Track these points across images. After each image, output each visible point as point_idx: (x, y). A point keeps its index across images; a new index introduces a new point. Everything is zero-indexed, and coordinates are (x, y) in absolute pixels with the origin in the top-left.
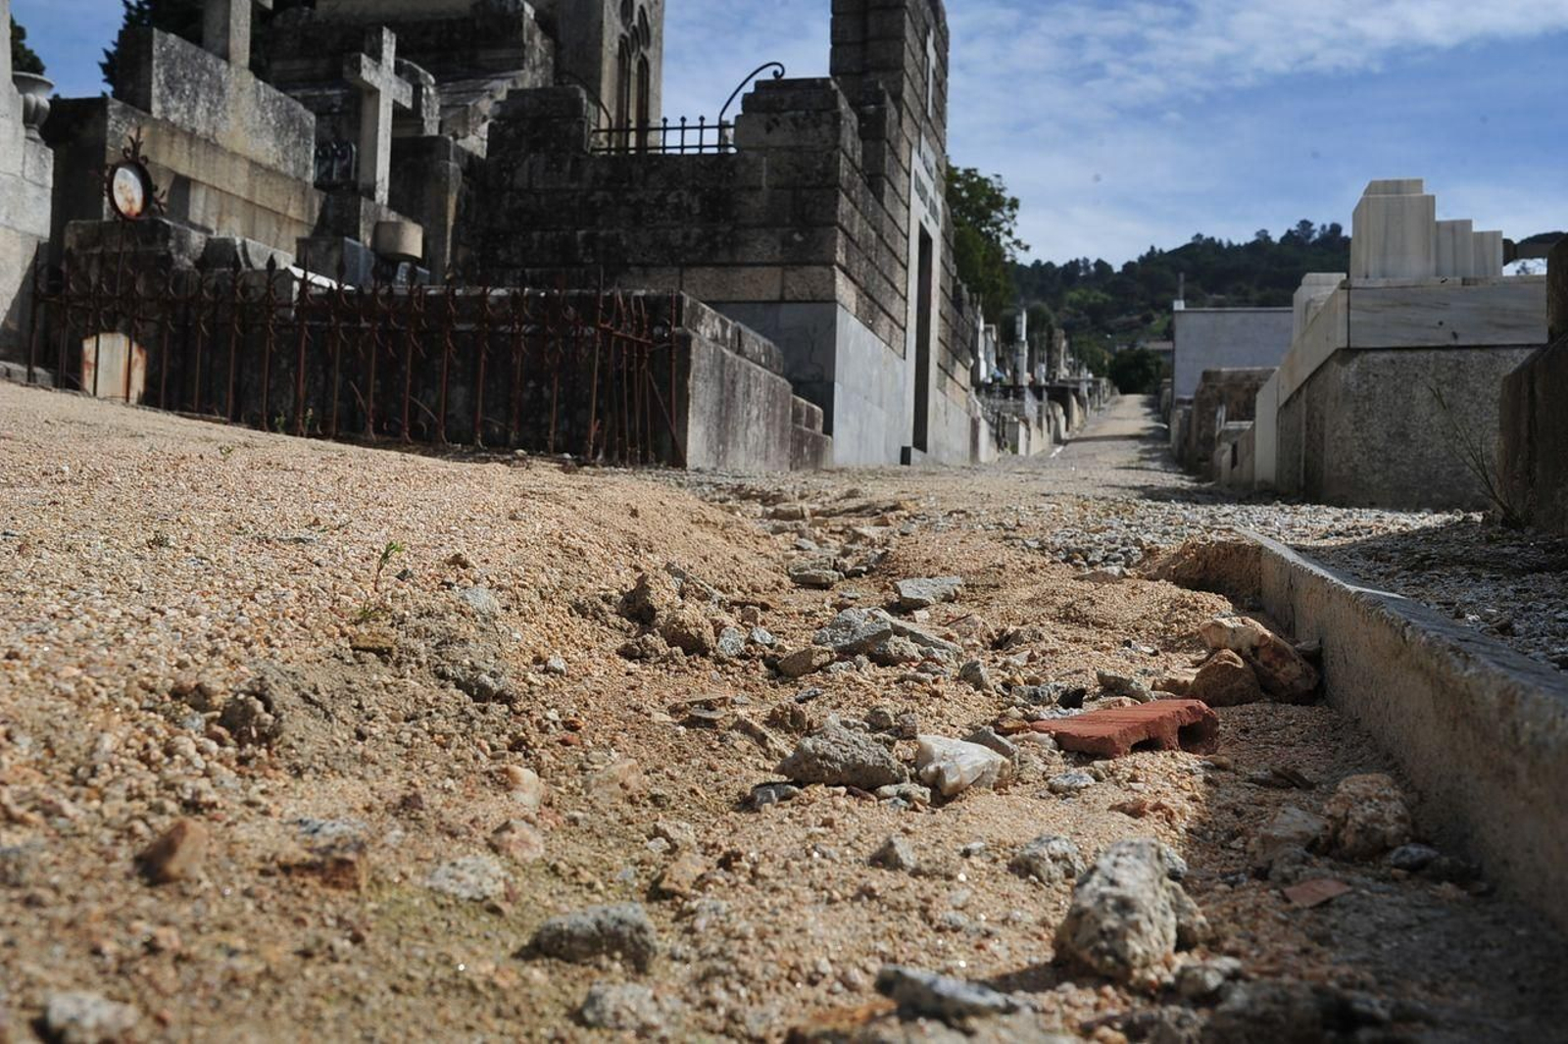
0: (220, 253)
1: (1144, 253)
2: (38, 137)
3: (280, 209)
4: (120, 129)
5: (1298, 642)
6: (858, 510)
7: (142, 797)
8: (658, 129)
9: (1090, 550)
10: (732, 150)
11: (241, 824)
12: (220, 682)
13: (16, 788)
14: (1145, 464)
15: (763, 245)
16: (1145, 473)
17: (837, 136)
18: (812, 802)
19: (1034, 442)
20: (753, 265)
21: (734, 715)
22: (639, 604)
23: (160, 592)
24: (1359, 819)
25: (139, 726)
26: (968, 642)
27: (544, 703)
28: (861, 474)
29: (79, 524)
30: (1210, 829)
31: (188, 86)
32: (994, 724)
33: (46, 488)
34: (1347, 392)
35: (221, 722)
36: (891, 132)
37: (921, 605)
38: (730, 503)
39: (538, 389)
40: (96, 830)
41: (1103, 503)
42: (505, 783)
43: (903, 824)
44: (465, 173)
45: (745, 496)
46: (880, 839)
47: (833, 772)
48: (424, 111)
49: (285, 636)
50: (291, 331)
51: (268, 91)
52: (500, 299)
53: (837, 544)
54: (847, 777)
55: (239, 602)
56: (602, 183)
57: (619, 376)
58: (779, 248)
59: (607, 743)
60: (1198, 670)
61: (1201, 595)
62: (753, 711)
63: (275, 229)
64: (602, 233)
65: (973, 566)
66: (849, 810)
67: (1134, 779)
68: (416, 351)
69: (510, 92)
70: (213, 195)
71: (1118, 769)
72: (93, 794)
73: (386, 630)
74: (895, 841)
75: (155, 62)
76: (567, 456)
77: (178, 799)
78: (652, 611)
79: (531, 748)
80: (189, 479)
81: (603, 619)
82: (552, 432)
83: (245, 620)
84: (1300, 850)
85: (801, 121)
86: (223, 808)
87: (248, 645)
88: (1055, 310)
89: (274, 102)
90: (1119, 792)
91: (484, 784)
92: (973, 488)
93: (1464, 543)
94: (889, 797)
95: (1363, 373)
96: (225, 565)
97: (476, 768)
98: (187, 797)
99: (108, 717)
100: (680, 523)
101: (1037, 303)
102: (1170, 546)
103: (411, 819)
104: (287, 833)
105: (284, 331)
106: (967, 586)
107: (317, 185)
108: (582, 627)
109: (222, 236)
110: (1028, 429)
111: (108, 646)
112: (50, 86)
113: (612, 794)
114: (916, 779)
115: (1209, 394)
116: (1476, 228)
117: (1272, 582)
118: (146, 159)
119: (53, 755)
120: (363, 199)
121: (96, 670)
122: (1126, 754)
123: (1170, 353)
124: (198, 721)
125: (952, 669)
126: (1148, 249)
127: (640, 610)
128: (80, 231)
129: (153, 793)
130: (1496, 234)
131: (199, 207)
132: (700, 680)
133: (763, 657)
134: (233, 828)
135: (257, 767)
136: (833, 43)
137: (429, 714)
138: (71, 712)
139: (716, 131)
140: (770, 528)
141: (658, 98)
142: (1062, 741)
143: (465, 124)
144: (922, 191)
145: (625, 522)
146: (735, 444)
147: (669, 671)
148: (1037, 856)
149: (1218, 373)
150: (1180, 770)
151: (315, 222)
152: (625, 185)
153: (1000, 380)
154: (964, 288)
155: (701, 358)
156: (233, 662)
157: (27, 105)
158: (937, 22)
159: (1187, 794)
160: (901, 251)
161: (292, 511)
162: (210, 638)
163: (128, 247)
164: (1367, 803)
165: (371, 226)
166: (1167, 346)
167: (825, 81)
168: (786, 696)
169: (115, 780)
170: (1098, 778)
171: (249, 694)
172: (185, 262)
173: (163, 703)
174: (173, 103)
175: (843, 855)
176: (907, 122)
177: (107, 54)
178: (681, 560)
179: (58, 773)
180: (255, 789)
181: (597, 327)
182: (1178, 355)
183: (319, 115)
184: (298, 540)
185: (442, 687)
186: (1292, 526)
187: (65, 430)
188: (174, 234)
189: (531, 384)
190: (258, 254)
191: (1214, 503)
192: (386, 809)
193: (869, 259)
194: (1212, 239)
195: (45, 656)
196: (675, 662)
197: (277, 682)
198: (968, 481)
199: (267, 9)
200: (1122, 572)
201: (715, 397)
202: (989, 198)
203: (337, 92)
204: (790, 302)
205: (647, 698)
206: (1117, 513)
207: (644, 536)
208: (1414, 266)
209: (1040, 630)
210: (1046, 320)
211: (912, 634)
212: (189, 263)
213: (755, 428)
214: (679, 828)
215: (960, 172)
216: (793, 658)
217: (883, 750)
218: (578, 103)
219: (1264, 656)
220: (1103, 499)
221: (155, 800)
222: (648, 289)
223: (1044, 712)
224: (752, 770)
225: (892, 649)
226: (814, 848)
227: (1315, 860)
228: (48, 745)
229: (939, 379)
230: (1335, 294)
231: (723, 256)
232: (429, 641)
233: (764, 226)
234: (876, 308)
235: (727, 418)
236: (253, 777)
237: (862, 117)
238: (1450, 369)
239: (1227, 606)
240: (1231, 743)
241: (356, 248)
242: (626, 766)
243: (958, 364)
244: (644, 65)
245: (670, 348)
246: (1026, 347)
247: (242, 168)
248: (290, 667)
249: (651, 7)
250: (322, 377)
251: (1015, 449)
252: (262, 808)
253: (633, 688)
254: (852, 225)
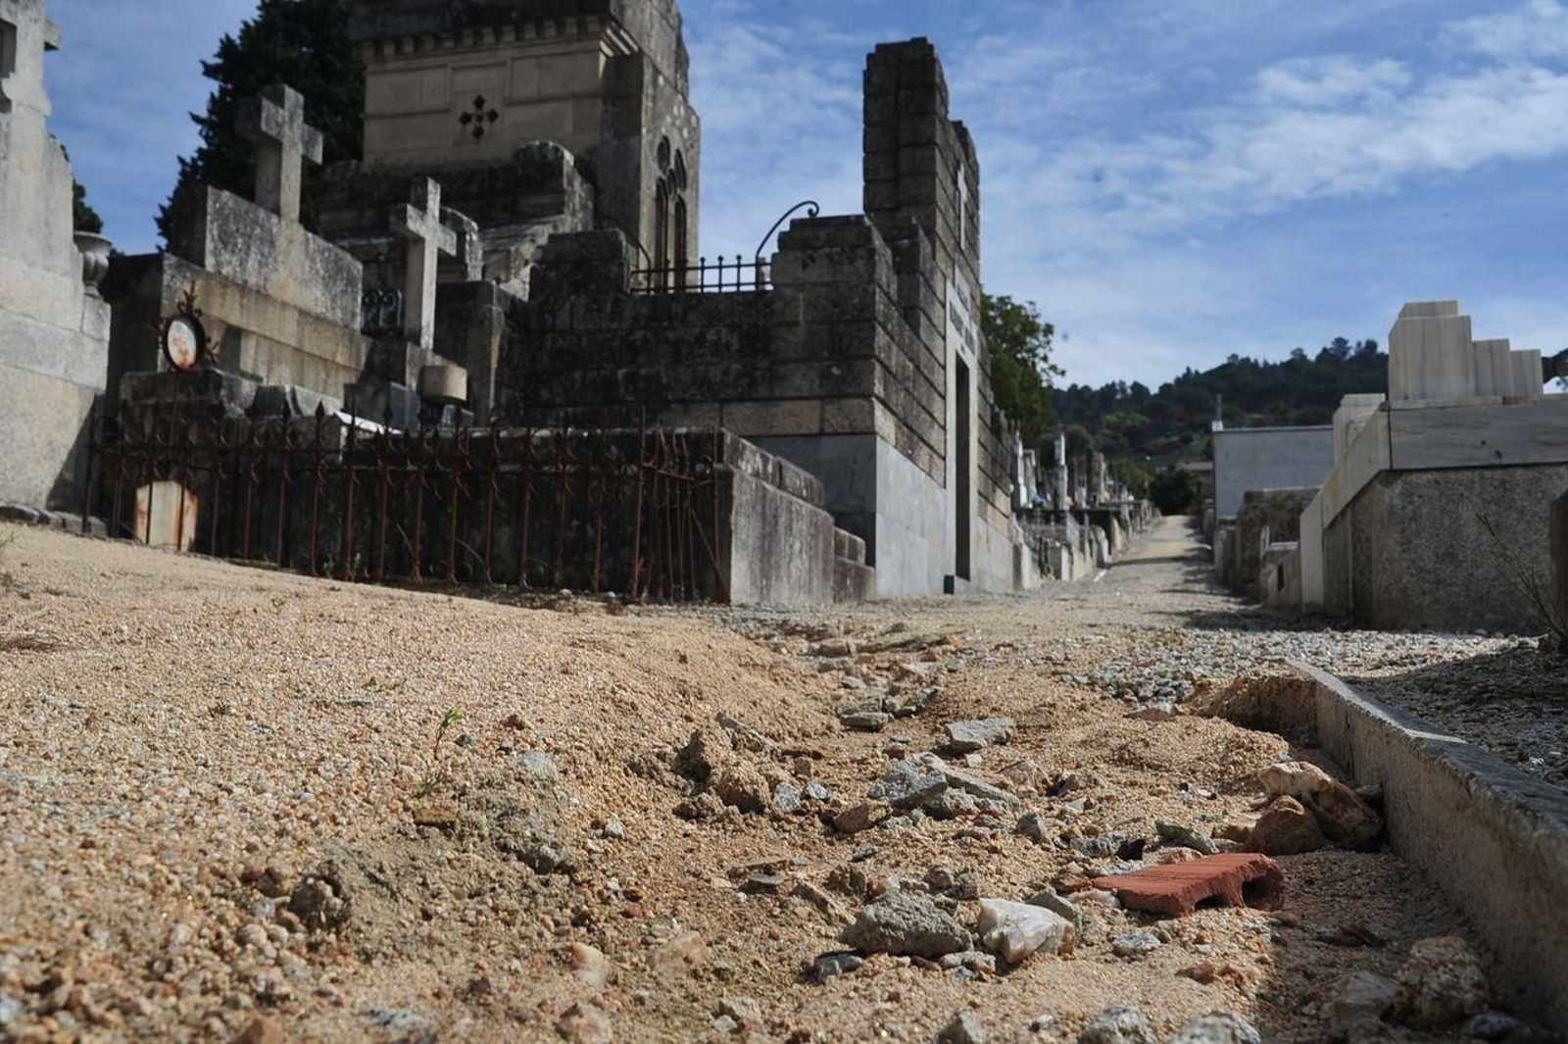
0: (270, 401)
1: (1180, 375)
2: (96, 292)
3: (328, 356)
4: (175, 284)
5: (1359, 786)
6: (904, 645)
7: (216, 990)
8: (696, 268)
9: (1140, 684)
10: (769, 287)
11: (314, 1016)
12: (288, 866)
13: (95, 985)
14: (1190, 586)
15: (801, 380)
16: (1191, 596)
17: (873, 271)
18: (876, 973)
19: (1077, 566)
20: (792, 399)
21: (794, 878)
22: (693, 761)
23: (225, 766)
24: (1435, 986)
25: (210, 914)
26: (1023, 788)
27: (604, 872)
28: (904, 606)
29: (142, 692)
30: (1281, 994)
31: (240, 240)
32: (1055, 882)
33: (106, 652)
34: (1392, 513)
35: (291, 907)
36: (925, 265)
37: (973, 748)
38: (776, 640)
39: (582, 528)
40: (174, 1029)
41: (1151, 634)
42: (570, 961)
43: (970, 996)
44: (508, 316)
45: (790, 631)
46: (948, 1014)
47: (895, 940)
48: (467, 257)
49: (350, 812)
50: (338, 476)
51: (317, 242)
52: (543, 439)
53: (885, 681)
54: (910, 945)
55: (302, 776)
56: (642, 322)
57: (662, 512)
58: (817, 382)
59: (668, 912)
60: (1258, 816)
61: (1256, 735)
62: (811, 874)
63: (323, 376)
64: (643, 371)
65: (1023, 706)
66: (915, 982)
67: (1200, 940)
68: (461, 493)
69: (551, 237)
70: (264, 344)
71: (1184, 929)
72: (169, 989)
73: (448, 803)
74: (963, 1017)
75: (209, 218)
76: (612, 594)
77: (252, 992)
78: (707, 768)
79: (595, 923)
80: (244, 635)
81: (658, 777)
82: (596, 571)
83: (310, 796)
84: (1375, 1020)
85: (836, 257)
86: (296, 1000)
87: (314, 824)
88: (1093, 433)
89: (323, 253)
90: (1186, 955)
91: (550, 963)
92: (1018, 619)
93: (1523, 672)
94: (953, 966)
95: (1407, 495)
96: (287, 734)
97: (541, 946)
98: (261, 989)
99: (181, 906)
100: (729, 666)
101: (1076, 427)
102: (1221, 680)
103: (479, 1004)
104: (359, 1025)
105: (331, 476)
106: (1018, 727)
107: (363, 332)
108: (638, 787)
109: (272, 383)
110: (1071, 554)
111: (179, 830)
112: (109, 244)
113: (676, 969)
114: (980, 945)
115: (1252, 514)
116: (1514, 347)
117: (1327, 719)
118: (200, 312)
119: (129, 949)
120: (409, 345)
121: (169, 857)
122: (1190, 911)
123: (1210, 473)
124: (268, 907)
125: (1009, 822)
126: (1184, 371)
127: (695, 767)
128: (134, 382)
129: (227, 986)
130: (1534, 353)
131: (250, 356)
132: (757, 840)
133: (819, 813)
134: (305, 1021)
135: (327, 953)
136: (865, 180)
137: (493, 889)
138: (146, 902)
139: (753, 269)
140: (816, 666)
141: (696, 238)
142: (1124, 899)
143: (508, 268)
144: (958, 322)
145: (674, 669)
146: (779, 578)
147: (726, 830)
148: (1107, 1030)
149: (1261, 494)
150: (1246, 929)
151: (362, 367)
152: (665, 324)
153: (1041, 504)
154: (1002, 415)
155: (743, 494)
156: (300, 843)
157: (86, 263)
158: (967, 157)
159: (1255, 955)
160: (938, 379)
161: (347, 669)
162: (277, 817)
163: (181, 398)
164: (1441, 968)
165: (416, 371)
166: (1207, 466)
167: (859, 218)
168: (842, 855)
169: (191, 973)
170: (1163, 939)
171: (318, 878)
172: (236, 410)
173: (233, 888)
174: (226, 256)
175: (911, 1032)
176: (940, 255)
177: (162, 209)
178: (733, 708)
179: (133, 967)
180: (325, 977)
181: (640, 467)
182: (1219, 476)
183: (365, 263)
184: (356, 704)
185: (504, 860)
186: (1344, 656)
187: (121, 583)
188: (225, 383)
189: (575, 523)
190: (307, 400)
191: (1263, 629)
192: (455, 995)
193: (907, 390)
194: (1248, 359)
195: (120, 844)
196: (731, 821)
197: (344, 862)
198: (1014, 612)
199: (316, 164)
200: (1175, 709)
201: (758, 532)
202: (1024, 325)
203: (383, 240)
204: (829, 435)
205: (706, 863)
206: (1165, 644)
207: (693, 683)
208: (1453, 386)
209: (1095, 775)
210: (1084, 443)
211: (967, 785)
212: (240, 411)
213: (798, 561)
214: (744, 1004)
215: (994, 300)
216: (848, 814)
217: (945, 915)
218: (617, 246)
219: (1325, 802)
220: (1151, 629)
221: (229, 994)
222: (688, 427)
223: (1104, 866)
224: (816, 940)
225: (948, 802)
226: (882, 1026)
227: (1392, 1031)
228: (125, 938)
229: (980, 507)
230: (1374, 416)
231: (763, 391)
232: (490, 813)
233: (803, 360)
234: (915, 438)
235: (770, 551)
236: (322, 964)
237: (896, 251)
238: (1495, 488)
239: (1282, 746)
240: (1297, 897)
241: (402, 393)
242: (689, 939)
243: (998, 491)
244: (681, 206)
245: (712, 485)
246: (1066, 472)
247: (292, 317)
248: (356, 846)
249: (687, 151)
250: (369, 520)
251: (1058, 575)
252: (333, 998)
253: (691, 851)
254: (889, 358)
